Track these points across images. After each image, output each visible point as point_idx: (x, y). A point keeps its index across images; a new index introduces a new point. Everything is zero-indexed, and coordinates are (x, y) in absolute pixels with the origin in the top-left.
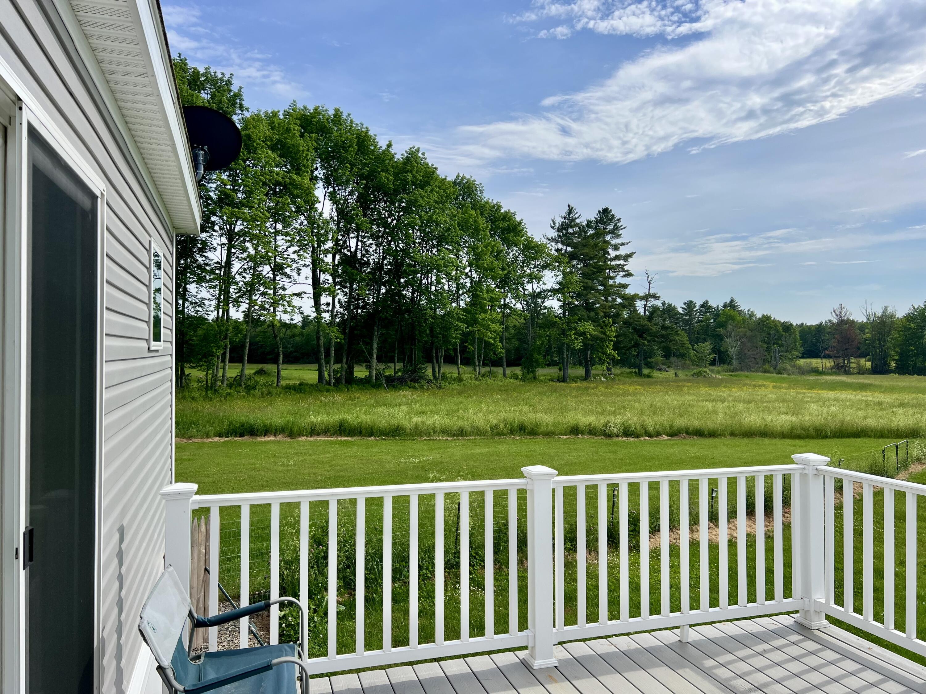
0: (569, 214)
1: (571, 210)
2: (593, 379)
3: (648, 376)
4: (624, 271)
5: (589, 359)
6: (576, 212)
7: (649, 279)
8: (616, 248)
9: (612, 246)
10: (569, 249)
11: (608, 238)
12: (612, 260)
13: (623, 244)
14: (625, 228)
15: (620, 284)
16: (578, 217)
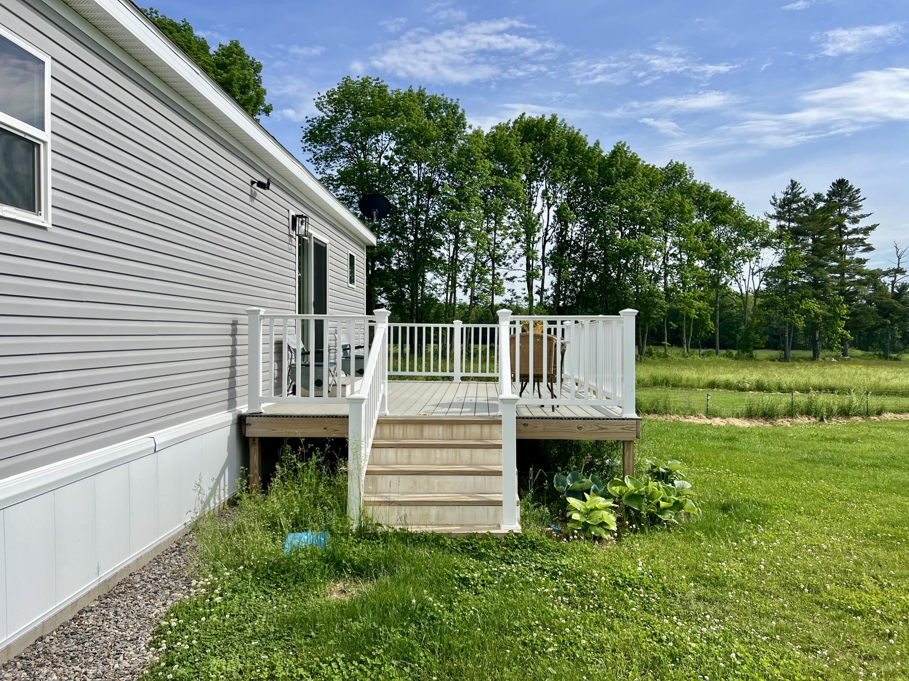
0: (792, 189)
1: (794, 185)
2: (821, 360)
3: (896, 359)
4: (864, 245)
5: (817, 339)
6: (800, 186)
7: (899, 253)
8: (855, 220)
9: (850, 218)
10: (792, 225)
11: (845, 210)
12: (849, 234)
13: (863, 216)
14: (865, 199)
15: (857, 259)
16: (803, 192)
